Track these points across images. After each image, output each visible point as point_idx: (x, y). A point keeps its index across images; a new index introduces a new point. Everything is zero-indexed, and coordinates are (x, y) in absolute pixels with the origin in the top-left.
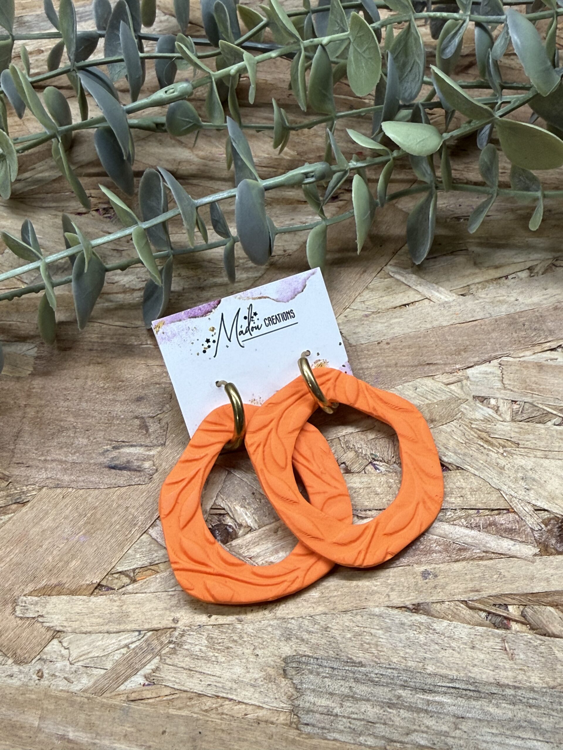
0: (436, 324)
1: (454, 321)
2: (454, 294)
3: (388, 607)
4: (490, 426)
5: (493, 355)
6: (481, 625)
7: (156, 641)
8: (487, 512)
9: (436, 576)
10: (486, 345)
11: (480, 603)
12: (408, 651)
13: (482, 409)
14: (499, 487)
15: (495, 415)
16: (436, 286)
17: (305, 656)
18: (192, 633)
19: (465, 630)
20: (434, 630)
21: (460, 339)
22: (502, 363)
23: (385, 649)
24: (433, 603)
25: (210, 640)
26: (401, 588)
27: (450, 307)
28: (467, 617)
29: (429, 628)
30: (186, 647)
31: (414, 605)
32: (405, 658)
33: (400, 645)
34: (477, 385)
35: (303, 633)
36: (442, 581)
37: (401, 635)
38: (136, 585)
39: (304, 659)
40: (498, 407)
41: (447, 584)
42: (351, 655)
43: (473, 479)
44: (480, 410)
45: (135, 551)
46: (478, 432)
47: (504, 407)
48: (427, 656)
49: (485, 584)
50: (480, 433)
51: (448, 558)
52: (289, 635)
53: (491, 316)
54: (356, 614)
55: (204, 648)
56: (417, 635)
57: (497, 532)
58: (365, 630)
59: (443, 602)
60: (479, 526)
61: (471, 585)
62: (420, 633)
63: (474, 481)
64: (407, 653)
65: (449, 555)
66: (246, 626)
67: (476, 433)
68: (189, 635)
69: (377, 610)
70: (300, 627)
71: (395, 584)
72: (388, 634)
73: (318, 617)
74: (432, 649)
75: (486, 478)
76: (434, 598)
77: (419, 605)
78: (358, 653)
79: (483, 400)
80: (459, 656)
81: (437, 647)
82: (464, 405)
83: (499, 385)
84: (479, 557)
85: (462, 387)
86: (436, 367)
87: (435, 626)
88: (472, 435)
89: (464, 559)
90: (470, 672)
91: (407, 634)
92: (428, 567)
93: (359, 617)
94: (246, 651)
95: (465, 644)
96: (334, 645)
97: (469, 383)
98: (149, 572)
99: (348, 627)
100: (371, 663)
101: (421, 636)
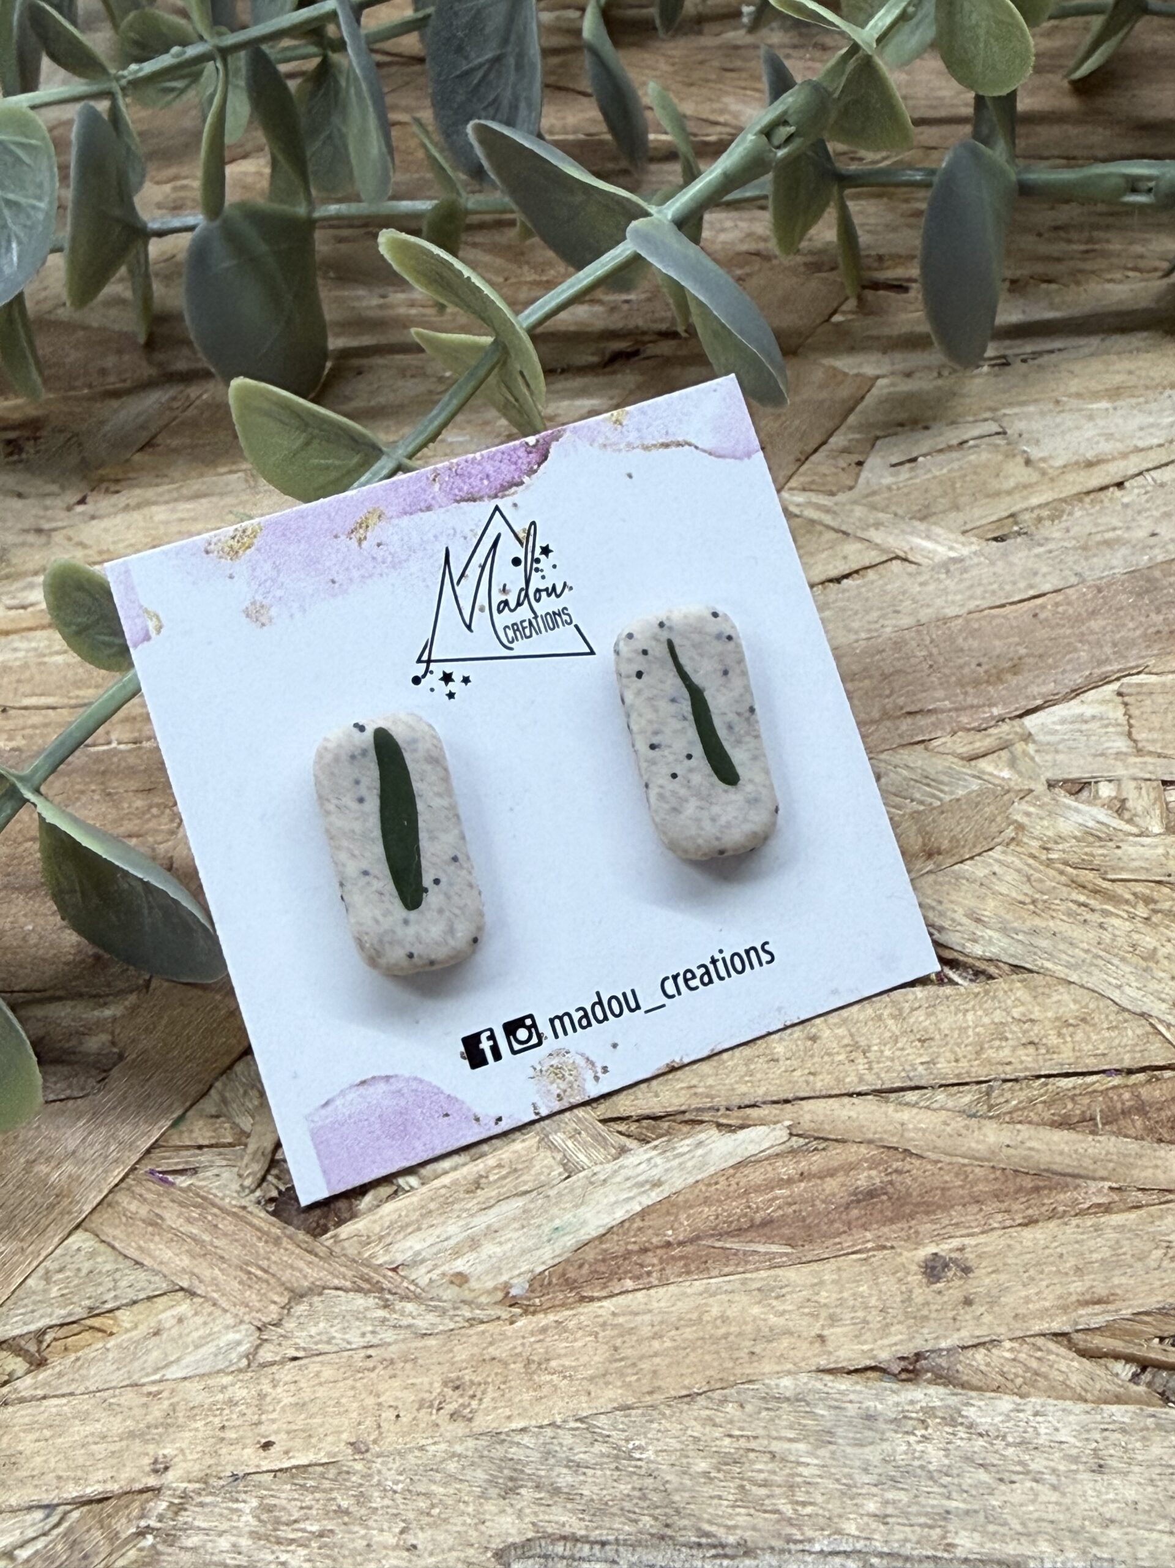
0: (925, 614)
1: (978, 603)
2: (974, 539)
3: (824, 1371)
4: (1101, 851)
5: (1097, 671)
6: (1118, 1400)
7: (97, 1534)
8: (1117, 1080)
9: (967, 1270)
10: (1076, 650)
11: (1113, 1336)
12: (890, 1495)
13: (1077, 810)
14: (1145, 1009)
15: (1116, 823)
16: (921, 526)
17: (564, 1538)
18: (209, 1499)
19: (1072, 1418)
20: (971, 1426)
21: (997, 643)
22: (1124, 690)
23: (820, 1499)
24: (964, 1348)
25: (264, 1517)
26: (860, 1314)
27: (965, 570)
28: (1074, 1379)
29: (953, 1423)
30: (189, 1543)
31: (902, 1358)
32: (883, 1519)
33: (866, 1479)
34: (1057, 752)
35: (557, 1470)
36: (987, 1281)
37: (867, 1450)
38: (43, 1375)
39: (559, 1549)
40: (1124, 801)
41: (1004, 1290)
42: (710, 1522)
43: (1063, 995)
44: (1069, 814)
45: (47, 1277)
46: (1069, 869)
47: (1138, 801)
48: (952, 1504)
49: (1124, 1280)
50: (1075, 872)
51: (999, 1217)
52: (511, 1479)
53: (1083, 581)
54: (724, 1401)
55: (245, 1542)
56: (919, 1447)
57: (1151, 1130)
58: (753, 1444)
59: (995, 1343)
60: (1093, 1119)
61: (1077, 1287)
62: (925, 1438)
63: (1066, 997)
64: (887, 1502)
65: (1003, 1206)
66: (377, 1465)
67: (1062, 873)
68: (202, 1505)
69: (786, 1382)
70: (548, 1454)
71: (841, 1302)
72: (821, 1452)
73: (602, 1421)
74: (966, 1482)
75: (1102, 988)
76: (965, 1335)
77: (918, 1356)
78: (730, 1517)
79: (1079, 787)
80: (1054, 1497)
81: (983, 1476)
82: (1024, 806)
83: (1121, 744)
84: (1099, 1205)
85: (1012, 763)
86: (933, 718)
87: (971, 1412)
88: (1053, 879)
89: (1053, 1215)
90: (1095, 1542)
91: (886, 1446)
92: (944, 1248)
93: (730, 1408)
94: (377, 1538)
95: (1075, 1459)
96: (655, 1497)
97: (1031, 748)
98: (86, 1335)
99: (696, 1440)
100: (775, 1543)
101: (930, 1448)
